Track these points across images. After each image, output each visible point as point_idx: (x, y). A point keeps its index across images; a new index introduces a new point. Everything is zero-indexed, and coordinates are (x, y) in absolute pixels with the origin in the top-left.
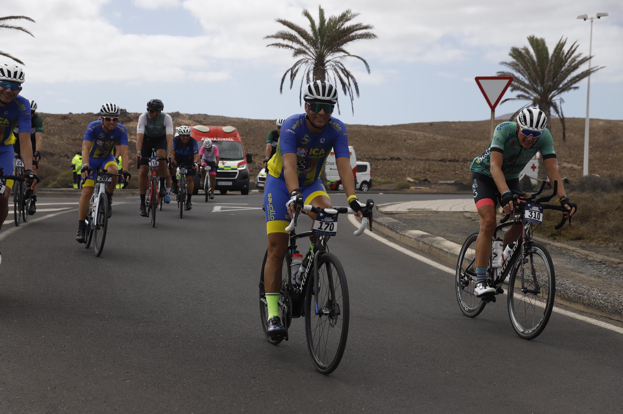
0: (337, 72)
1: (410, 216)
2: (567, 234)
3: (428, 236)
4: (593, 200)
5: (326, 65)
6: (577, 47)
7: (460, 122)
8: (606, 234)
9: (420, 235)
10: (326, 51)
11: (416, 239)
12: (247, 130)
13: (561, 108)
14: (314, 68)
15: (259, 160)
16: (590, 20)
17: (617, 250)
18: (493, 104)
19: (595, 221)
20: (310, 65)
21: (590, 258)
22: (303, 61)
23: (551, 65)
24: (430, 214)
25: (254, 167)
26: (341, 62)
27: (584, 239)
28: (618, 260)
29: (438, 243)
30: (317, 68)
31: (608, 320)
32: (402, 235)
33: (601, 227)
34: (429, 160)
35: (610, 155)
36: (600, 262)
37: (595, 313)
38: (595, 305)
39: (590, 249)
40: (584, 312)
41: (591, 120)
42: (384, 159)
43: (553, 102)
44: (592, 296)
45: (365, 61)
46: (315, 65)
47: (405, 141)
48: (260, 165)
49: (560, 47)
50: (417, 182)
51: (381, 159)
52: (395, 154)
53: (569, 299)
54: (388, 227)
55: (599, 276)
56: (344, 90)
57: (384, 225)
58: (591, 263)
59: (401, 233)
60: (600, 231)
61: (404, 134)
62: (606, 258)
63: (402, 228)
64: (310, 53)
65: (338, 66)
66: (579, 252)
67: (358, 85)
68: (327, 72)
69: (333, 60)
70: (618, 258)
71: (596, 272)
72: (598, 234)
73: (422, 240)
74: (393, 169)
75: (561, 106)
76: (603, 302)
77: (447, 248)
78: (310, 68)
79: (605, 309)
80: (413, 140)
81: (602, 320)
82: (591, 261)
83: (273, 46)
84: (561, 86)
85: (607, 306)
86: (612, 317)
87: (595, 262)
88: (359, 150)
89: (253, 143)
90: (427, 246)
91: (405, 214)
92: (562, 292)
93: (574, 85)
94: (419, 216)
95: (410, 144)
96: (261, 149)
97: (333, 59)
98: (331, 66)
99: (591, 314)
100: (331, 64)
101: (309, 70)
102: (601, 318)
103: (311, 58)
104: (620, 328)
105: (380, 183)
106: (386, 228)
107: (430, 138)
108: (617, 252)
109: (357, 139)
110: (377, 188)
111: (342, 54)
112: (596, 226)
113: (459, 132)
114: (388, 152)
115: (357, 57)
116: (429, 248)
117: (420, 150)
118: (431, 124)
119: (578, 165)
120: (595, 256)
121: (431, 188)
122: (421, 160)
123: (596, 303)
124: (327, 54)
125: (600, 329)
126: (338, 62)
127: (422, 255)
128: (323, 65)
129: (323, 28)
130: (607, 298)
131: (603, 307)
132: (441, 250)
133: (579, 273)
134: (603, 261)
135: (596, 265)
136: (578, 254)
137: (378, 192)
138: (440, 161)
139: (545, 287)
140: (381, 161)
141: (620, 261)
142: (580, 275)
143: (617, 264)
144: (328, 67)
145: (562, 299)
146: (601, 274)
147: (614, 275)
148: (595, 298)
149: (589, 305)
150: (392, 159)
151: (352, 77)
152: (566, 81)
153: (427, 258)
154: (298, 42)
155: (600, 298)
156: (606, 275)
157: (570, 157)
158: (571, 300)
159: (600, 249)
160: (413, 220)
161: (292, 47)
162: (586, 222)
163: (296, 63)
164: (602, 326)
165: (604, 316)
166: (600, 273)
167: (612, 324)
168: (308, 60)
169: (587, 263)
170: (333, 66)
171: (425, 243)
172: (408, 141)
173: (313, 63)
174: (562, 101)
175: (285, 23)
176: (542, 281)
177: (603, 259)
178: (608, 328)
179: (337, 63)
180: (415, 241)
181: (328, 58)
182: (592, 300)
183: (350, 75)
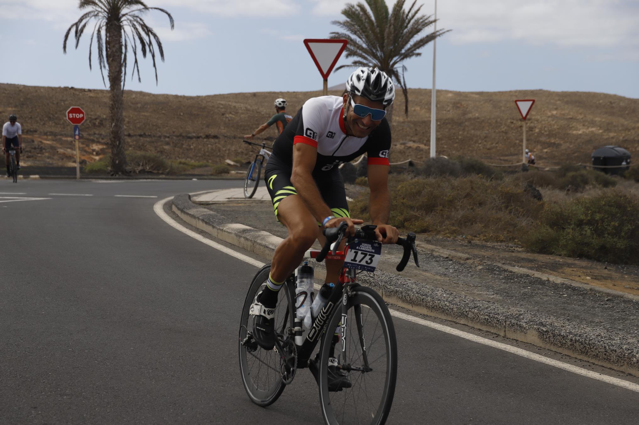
0: (135, 28)
1: (230, 207)
2: (411, 226)
3: (250, 230)
4: (439, 186)
5: (122, 19)
7: (288, 92)
8: (453, 225)
9: (241, 230)
10: (122, 2)
11: (236, 235)
12: (22, 100)
13: (403, 77)
14: (107, 24)
15: (39, 137)
17: (466, 244)
18: (325, 72)
19: (441, 210)
20: (101, 20)
21: (435, 254)
22: (92, 14)
23: (390, 26)
24: (254, 204)
25: (33, 147)
26: (140, 16)
27: (429, 232)
28: (466, 256)
29: (263, 239)
30: (110, 23)
31: (454, 324)
32: (220, 229)
33: (448, 218)
35: (460, 133)
36: (447, 258)
37: (439, 317)
38: (440, 307)
39: (437, 243)
40: (427, 316)
41: (438, 91)
42: (198, 137)
43: (395, 70)
44: (437, 297)
45: (169, 15)
46: (107, 19)
47: (223, 114)
48: (40, 143)
50: (238, 165)
51: (195, 137)
52: (212, 131)
53: (411, 301)
54: (203, 220)
55: (445, 274)
56: (143, 51)
57: (199, 218)
58: (437, 259)
59: (218, 227)
60: (447, 222)
61: (222, 106)
62: (453, 253)
63: (220, 221)
64: (100, 4)
65: (137, 22)
66: (423, 247)
67: (163, 45)
68: (123, 29)
69: (131, 14)
70: (466, 253)
71: (442, 270)
72: (445, 226)
73: (243, 236)
74: (210, 149)
75: (403, 75)
76: (448, 304)
77: (273, 244)
78: (102, 24)
79: (451, 312)
80: (232, 114)
81: (447, 325)
82: (437, 257)
84: (403, 51)
85: (453, 309)
86: (457, 321)
87: (442, 259)
88: (167, 126)
89: (30, 117)
90: (249, 243)
91: (224, 204)
92: (404, 294)
93: (418, 51)
94: (240, 207)
95: (230, 119)
96: (42, 123)
97: (130, 12)
98: (129, 21)
99: (435, 318)
100: (128, 19)
101: (100, 25)
102: (446, 323)
103: (103, 11)
104: (466, 333)
105: (194, 167)
106: (200, 221)
107: (253, 112)
108: (466, 246)
109: (163, 112)
110: (190, 173)
112: (442, 216)
114: (202, 129)
115: (161, 10)
116: (252, 245)
117: (241, 126)
118: (254, 95)
119: (425, 145)
120: (441, 251)
123: (440, 305)
124: (123, 5)
125: (444, 335)
126: (137, 17)
127: (243, 253)
128: (118, 19)
130: (452, 299)
131: (449, 309)
132: (266, 247)
133: (423, 271)
134: (450, 257)
135: (442, 261)
136: (422, 249)
137: (191, 177)
138: (265, 139)
139: (385, 289)
140: (194, 139)
141: (468, 256)
142: (424, 273)
143: (465, 260)
144: (125, 23)
145: (403, 301)
146: (448, 272)
147: (462, 272)
148: (439, 300)
149: (433, 308)
150: (207, 137)
151: (155, 36)
152: (408, 46)
153: (250, 257)
155: (445, 300)
156: (453, 273)
157: (417, 135)
158: (414, 303)
159: (447, 243)
160: (233, 211)
162: (432, 212)
163: (82, 17)
164: (447, 332)
165: (450, 319)
166: (447, 270)
167: (458, 329)
168: (98, 13)
169: (432, 259)
170: (131, 21)
171: (247, 239)
172: (227, 116)
173: (105, 17)
174: (404, 68)
176: (381, 282)
177: (450, 255)
178: (453, 334)
179: (135, 18)
180: (235, 237)
181: (124, 11)
182: (436, 301)
183: (152, 33)
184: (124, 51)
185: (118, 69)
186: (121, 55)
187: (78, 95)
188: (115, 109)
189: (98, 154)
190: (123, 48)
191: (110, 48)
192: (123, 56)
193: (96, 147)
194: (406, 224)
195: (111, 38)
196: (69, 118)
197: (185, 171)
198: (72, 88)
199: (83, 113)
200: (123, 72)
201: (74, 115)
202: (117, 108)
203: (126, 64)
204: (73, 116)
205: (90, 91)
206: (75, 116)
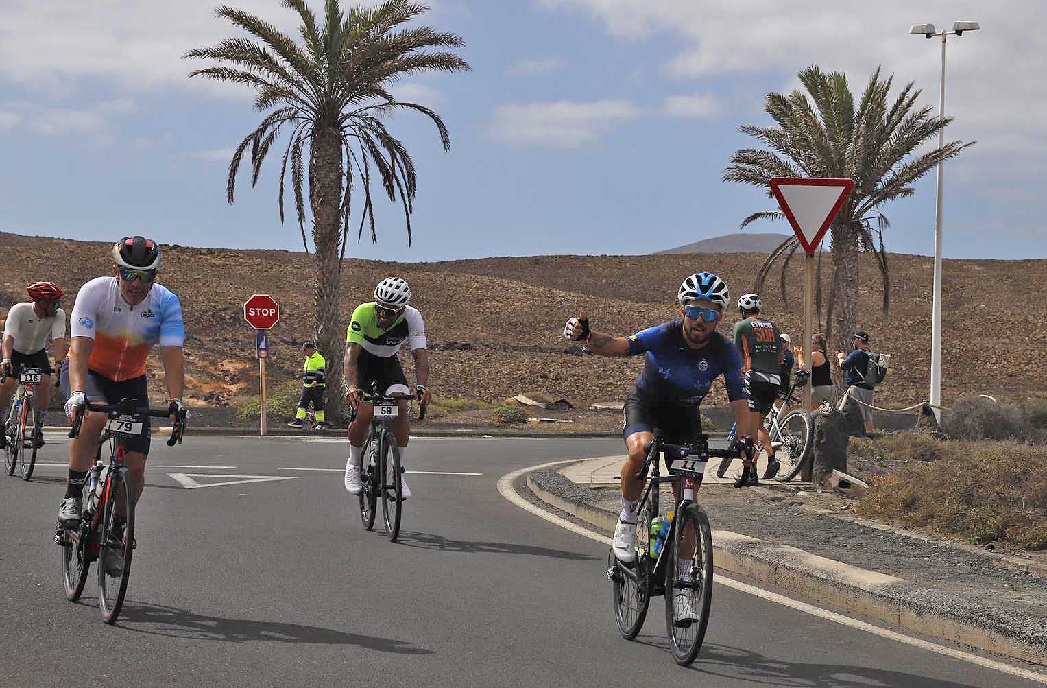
0: (369, 141)
3: (759, 544)
5: (343, 125)
6: (916, 95)
10: (344, 92)
13: (880, 239)
14: (313, 133)
16: (940, 38)
18: (809, 239)
20: (303, 125)
22: (286, 114)
23: (858, 137)
26: (378, 118)
29: (794, 560)
30: (321, 132)
34: (541, 350)
43: (864, 223)
45: (437, 120)
46: (315, 123)
49: (875, 94)
50: (541, 405)
52: (460, 336)
56: (387, 188)
64: (301, 96)
65: (373, 129)
68: (345, 142)
69: (360, 114)
75: (881, 232)
78: (304, 133)
80: (496, 301)
83: (206, 75)
84: (880, 186)
93: (908, 186)
95: (493, 309)
97: (359, 111)
98: (356, 128)
100: (356, 124)
101: (300, 136)
103: (306, 108)
105: (452, 409)
107: (540, 296)
111: (380, 100)
113: (604, 281)
115: (419, 107)
116: (772, 571)
117: (516, 324)
118: (537, 261)
121: (576, 421)
122: (522, 349)
124: (346, 98)
126: (372, 120)
128: (337, 125)
129: (336, 35)
138: (566, 352)
144: (349, 130)
150: (451, 346)
151: (404, 155)
152: (889, 175)
154: (272, 66)
161: (256, 80)
163: (267, 120)
168: (296, 112)
170: (360, 127)
171: (759, 561)
172: (488, 304)
173: (312, 119)
174: (883, 221)
175: (240, 19)
179: (368, 122)
181: (346, 110)
183: (398, 149)
184: (345, 185)
185: (332, 220)
186: (340, 193)
187: (187, 261)
188: (325, 297)
189: (234, 380)
190: (344, 178)
191: (318, 181)
192: (343, 194)
193: (229, 366)
194: (1008, 532)
195: (321, 160)
196: (248, 316)
197: (436, 417)
198: (176, 247)
199: (274, 307)
200: (343, 226)
201: (258, 310)
202: (328, 296)
203: (348, 210)
204: (256, 312)
205: (211, 252)
206: (260, 311)
